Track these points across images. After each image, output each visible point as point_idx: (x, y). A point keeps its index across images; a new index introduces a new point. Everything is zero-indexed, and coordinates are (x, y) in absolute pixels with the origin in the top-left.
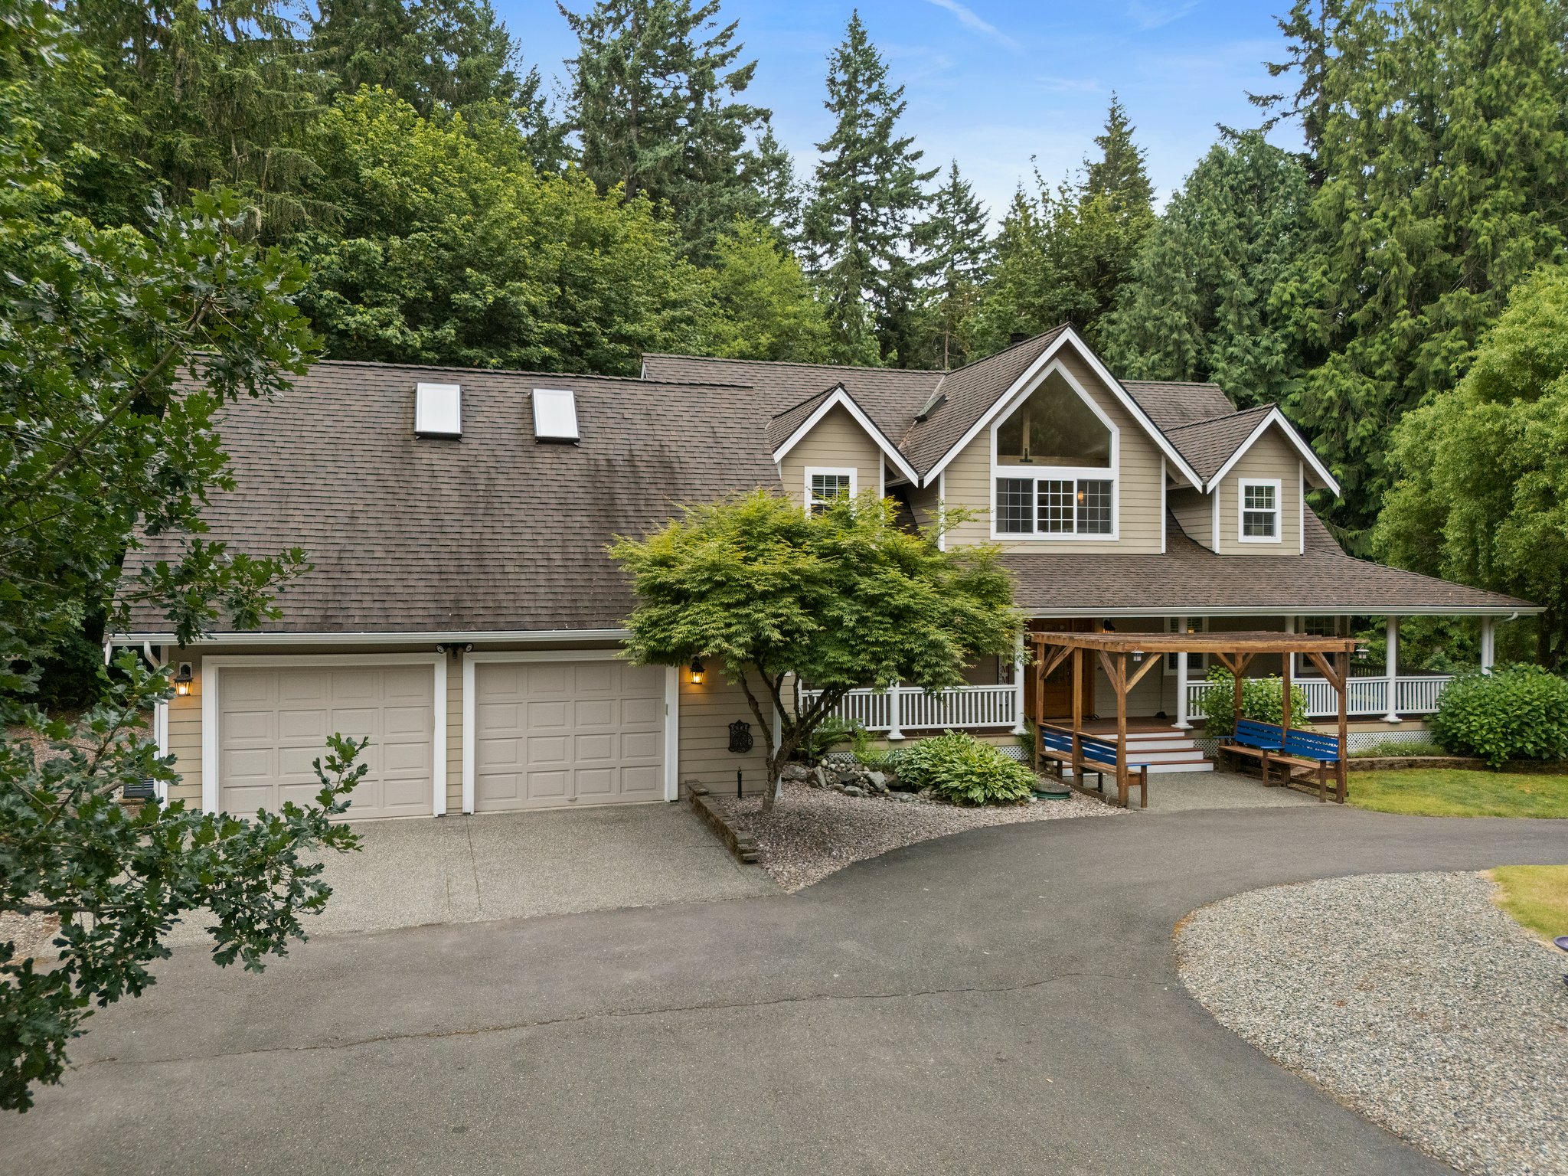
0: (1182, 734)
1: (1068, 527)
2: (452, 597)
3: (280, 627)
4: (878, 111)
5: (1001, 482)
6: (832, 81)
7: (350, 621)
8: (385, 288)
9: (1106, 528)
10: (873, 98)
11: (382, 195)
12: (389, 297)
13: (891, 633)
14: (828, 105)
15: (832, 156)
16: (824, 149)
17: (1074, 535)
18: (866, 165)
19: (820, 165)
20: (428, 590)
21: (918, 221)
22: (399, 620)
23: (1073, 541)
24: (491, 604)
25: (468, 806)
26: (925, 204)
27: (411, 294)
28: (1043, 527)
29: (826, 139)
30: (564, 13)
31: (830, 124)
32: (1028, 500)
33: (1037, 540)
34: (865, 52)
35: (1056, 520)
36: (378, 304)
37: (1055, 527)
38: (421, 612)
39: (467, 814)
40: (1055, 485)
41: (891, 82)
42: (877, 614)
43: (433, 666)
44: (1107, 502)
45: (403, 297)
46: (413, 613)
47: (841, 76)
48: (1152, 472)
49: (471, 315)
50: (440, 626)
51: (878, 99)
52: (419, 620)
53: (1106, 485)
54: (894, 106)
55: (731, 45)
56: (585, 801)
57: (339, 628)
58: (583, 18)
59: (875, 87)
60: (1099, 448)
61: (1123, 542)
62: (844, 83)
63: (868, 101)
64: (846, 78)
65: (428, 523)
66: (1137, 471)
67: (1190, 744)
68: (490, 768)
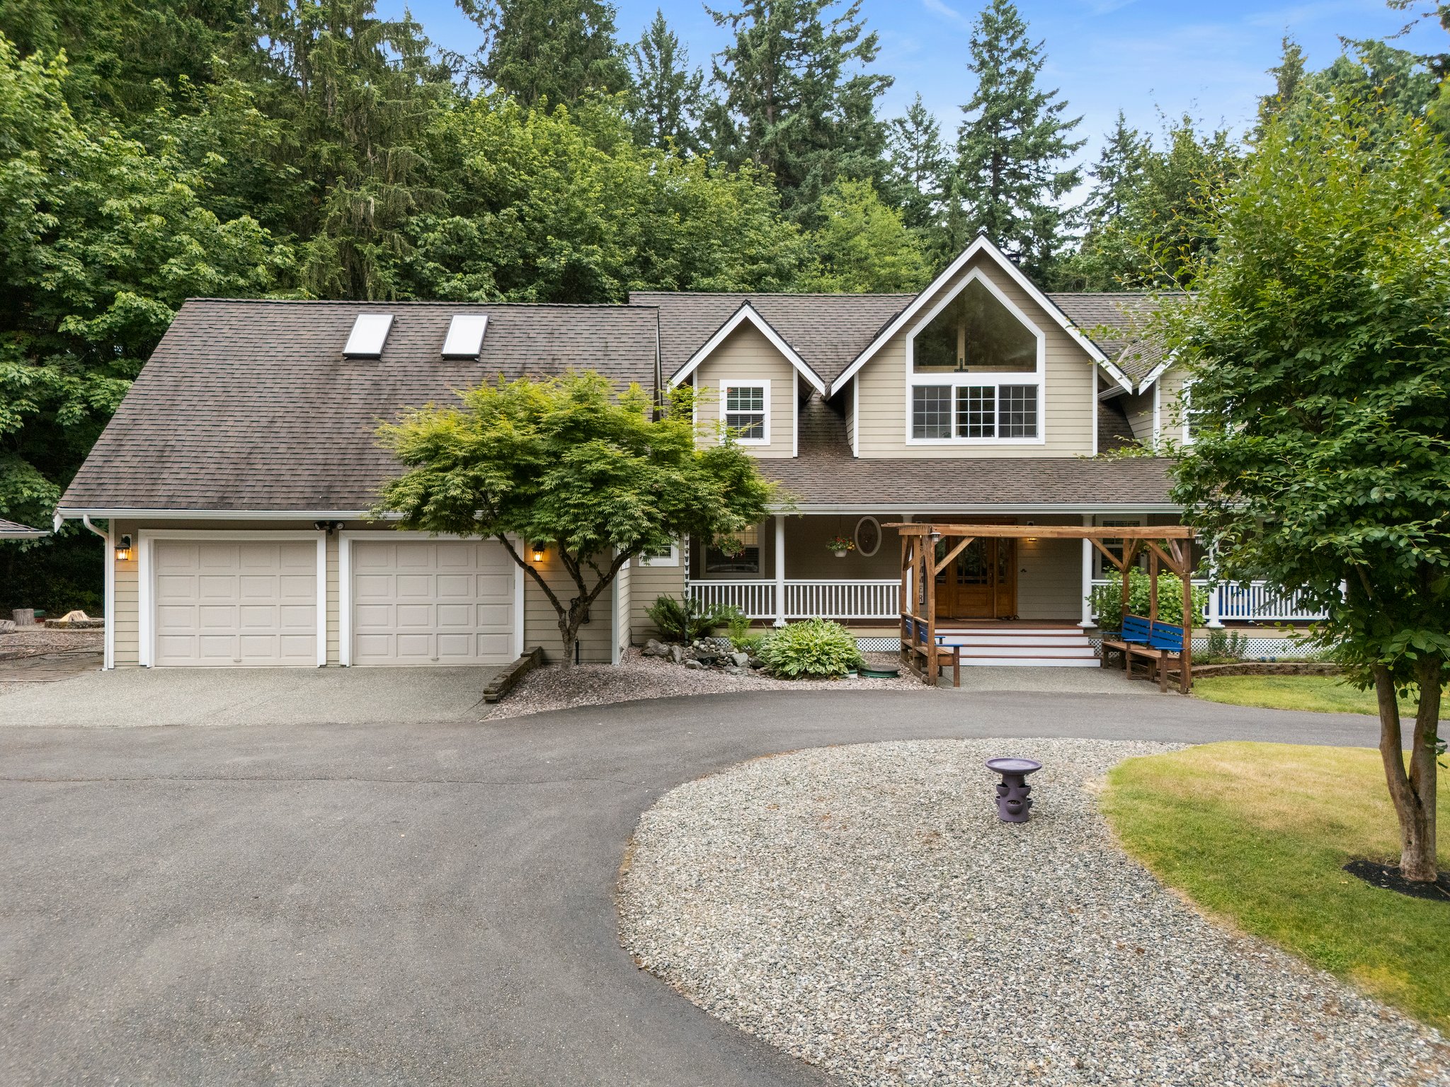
0: (1081, 632)
1: (989, 432)
2: (327, 484)
3: (184, 505)
4: (1020, 66)
5: (918, 390)
6: (975, 43)
7: (241, 501)
8: (481, 258)
9: (1032, 432)
10: (1017, 54)
11: (482, 179)
12: (483, 264)
13: (590, 497)
14: (971, 67)
15: (977, 115)
16: (966, 109)
17: (995, 440)
18: (1008, 121)
19: (963, 125)
20: (311, 478)
21: (1060, 171)
22: (278, 501)
23: (994, 446)
24: (356, 489)
25: (345, 659)
26: (1069, 152)
27: (503, 262)
28: (962, 432)
29: (969, 100)
30: (709, 12)
31: (972, 84)
32: (946, 406)
33: (957, 446)
34: (1005, 12)
35: (975, 424)
36: (475, 272)
37: (975, 432)
38: (297, 495)
39: (344, 666)
40: (975, 391)
41: (1032, 36)
42: (579, 480)
43: (315, 542)
44: (1032, 406)
45: (496, 264)
46: (292, 495)
47: (983, 38)
48: (1081, 375)
49: (552, 276)
50: (310, 506)
51: (1021, 56)
52: (294, 501)
53: (1032, 390)
54: (1036, 59)
55: (857, 19)
56: (446, 661)
57: (230, 506)
58: (725, 14)
59: (1018, 44)
60: (1024, 353)
61: (1049, 446)
62: (984, 45)
63: (1010, 59)
64: (987, 39)
65: (329, 425)
66: (1065, 375)
67: (1085, 641)
68: (366, 629)
